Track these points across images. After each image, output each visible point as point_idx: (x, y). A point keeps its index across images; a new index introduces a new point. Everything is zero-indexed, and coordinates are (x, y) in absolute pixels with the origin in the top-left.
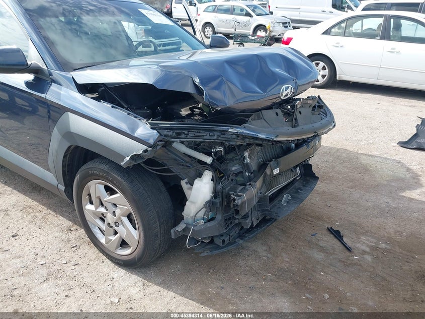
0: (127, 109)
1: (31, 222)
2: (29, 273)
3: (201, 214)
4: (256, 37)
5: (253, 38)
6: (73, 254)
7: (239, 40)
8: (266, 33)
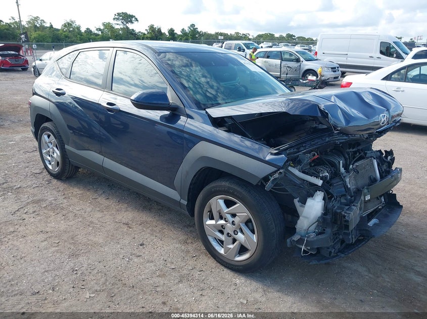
0: (251, 139)
1: (152, 235)
2: (164, 274)
3: (312, 228)
4: (307, 81)
5: (305, 82)
6: (195, 263)
7: (290, 84)
8: (317, 77)
